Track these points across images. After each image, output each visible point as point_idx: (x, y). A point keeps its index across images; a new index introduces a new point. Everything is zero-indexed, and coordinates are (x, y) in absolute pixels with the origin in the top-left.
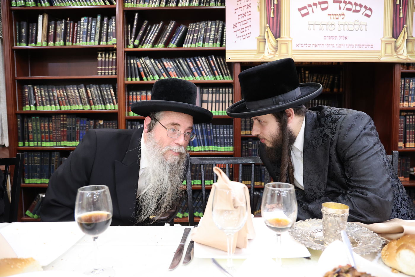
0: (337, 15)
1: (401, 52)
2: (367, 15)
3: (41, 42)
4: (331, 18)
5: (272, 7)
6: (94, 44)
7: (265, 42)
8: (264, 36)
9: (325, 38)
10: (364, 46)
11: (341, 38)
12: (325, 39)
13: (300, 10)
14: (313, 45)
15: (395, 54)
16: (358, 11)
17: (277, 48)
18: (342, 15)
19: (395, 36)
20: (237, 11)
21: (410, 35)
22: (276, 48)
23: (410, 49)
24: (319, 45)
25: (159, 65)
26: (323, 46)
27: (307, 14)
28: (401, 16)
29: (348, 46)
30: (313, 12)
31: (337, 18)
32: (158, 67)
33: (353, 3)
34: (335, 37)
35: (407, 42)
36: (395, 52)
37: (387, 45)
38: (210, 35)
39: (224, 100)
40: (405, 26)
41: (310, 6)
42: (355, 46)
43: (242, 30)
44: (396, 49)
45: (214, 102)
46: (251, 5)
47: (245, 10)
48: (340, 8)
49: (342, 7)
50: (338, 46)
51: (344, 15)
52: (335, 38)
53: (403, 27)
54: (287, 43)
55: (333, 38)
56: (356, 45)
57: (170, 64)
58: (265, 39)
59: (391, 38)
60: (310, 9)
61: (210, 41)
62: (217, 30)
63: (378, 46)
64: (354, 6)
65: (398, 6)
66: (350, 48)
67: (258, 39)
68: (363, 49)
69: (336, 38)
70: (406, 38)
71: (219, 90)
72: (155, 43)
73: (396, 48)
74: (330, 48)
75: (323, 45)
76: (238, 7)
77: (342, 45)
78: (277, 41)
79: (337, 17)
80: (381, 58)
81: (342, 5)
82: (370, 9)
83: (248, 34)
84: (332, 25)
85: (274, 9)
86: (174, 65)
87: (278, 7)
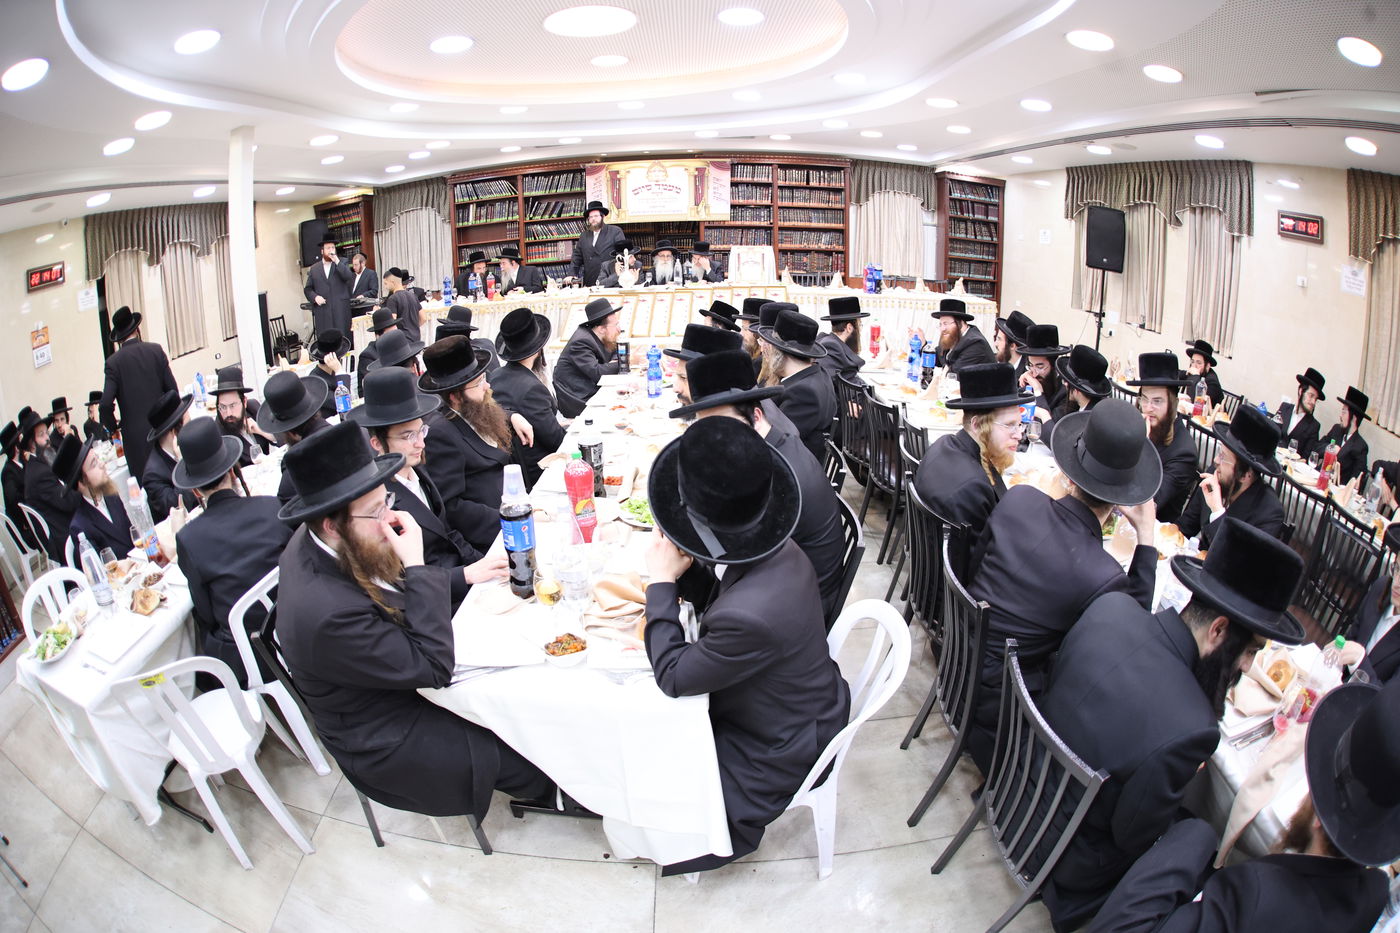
0: (658, 193)
1: (702, 214)
2: (677, 192)
3: (471, 221)
4: (654, 196)
5: (616, 190)
6: (504, 219)
11: (662, 207)
12: (651, 208)
16: (672, 190)
18: (661, 193)
19: (697, 204)
23: (707, 212)
25: (546, 228)
27: (638, 193)
28: (700, 191)
30: (642, 192)
31: (658, 195)
32: (546, 230)
33: (668, 185)
35: (705, 208)
36: (697, 215)
37: (691, 210)
40: (703, 198)
41: (640, 188)
44: (698, 212)
48: (660, 189)
55: (656, 207)
57: (554, 227)
59: (694, 206)
60: (640, 190)
62: (582, 204)
63: (687, 211)
64: (669, 187)
65: (698, 187)
69: (658, 207)
70: (704, 205)
72: (544, 213)
78: (619, 211)
81: (661, 187)
82: (679, 188)
84: (655, 199)
86: (556, 228)
87: (619, 190)
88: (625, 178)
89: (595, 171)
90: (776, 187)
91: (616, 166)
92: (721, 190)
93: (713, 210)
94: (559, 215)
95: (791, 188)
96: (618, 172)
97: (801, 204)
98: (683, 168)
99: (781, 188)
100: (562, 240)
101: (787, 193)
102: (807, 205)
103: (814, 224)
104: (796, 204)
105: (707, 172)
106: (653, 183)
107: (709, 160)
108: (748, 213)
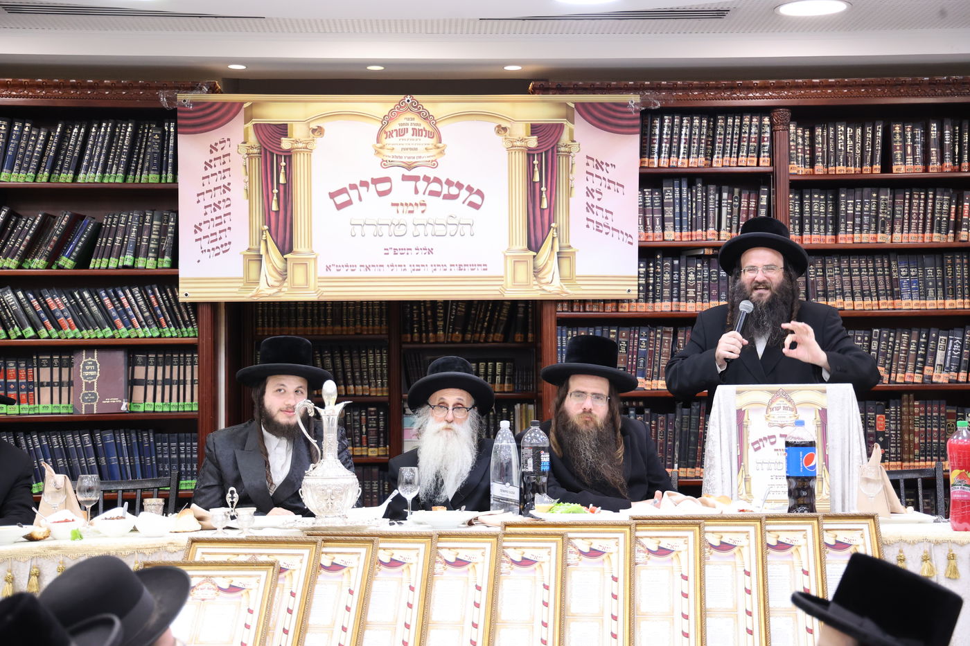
0: (411, 204)
1: (549, 278)
2: (472, 204)
4: (398, 212)
5: (275, 191)
7: (261, 261)
8: (259, 250)
9: (386, 252)
10: (469, 267)
11: (420, 251)
12: (385, 254)
13: (332, 195)
14: (361, 266)
15: (536, 283)
16: (455, 197)
17: (285, 273)
18: (422, 205)
19: (534, 245)
20: (201, 198)
21: (564, 244)
22: (283, 275)
23: (566, 271)
24: (373, 266)
25: (35, 303)
26: (381, 268)
27: (349, 203)
28: (545, 205)
29: (434, 268)
30: (360, 199)
31: (411, 212)
32: (34, 308)
33: (444, 180)
34: (408, 249)
35: (558, 258)
36: (535, 279)
37: (517, 264)
38: (149, 241)
39: (182, 378)
40: (553, 225)
41: (353, 187)
42: (448, 267)
43: (213, 237)
44: (537, 272)
45: (160, 383)
46: (230, 187)
47: (219, 196)
48: (416, 192)
49: (421, 190)
50: (413, 268)
51: (425, 205)
52: (406, 251)
53: (550, 228)
54: (306, 264)
55: (403, 251)
56: (451, 265)
57: (62, 300)
58: (261, 256)
59: (525, 250)
60: (354, 193)
61: (150, 255)
62: (163, 231)
63: (497, 267)
64: (445, 187)
65: (537, 186)
66: (439, 273)
67: (244, 256)
68: (468, 273)
69: (409, 252)
70: (557, 249)
71: (172, 357)
72: (29, 252)
73: (536, 270)
74: (398, 272)
75: (382, 266)
76: (204, 190)
77: (423, 266)
78: (286, 259)
79: (410, 208)
80: (506, 290)
81: (422, 185)
82: (479, 193)
83: (226, 244)
84: (400, 225)
85: (278, 195)
86: (70, 303)
87: (287, 190)
88: (308, 150)
89: (208, 119)
90: (783, 186)
91: (278, 109)
92: (609, 199)
93: (583, 265)
94: (82, 261)
95: (831, 187)
96: (283, 130)
97: (865, 238)
98: (491, 126)
99: (800, 186)
100: (90, 348)
101: (818, 205)
102: (883, 239)
103: (908, 304)
104: (846, 239)
105: (565, 138)
106: (396, 174)
107: (571, 99)
108: (692, 275)
